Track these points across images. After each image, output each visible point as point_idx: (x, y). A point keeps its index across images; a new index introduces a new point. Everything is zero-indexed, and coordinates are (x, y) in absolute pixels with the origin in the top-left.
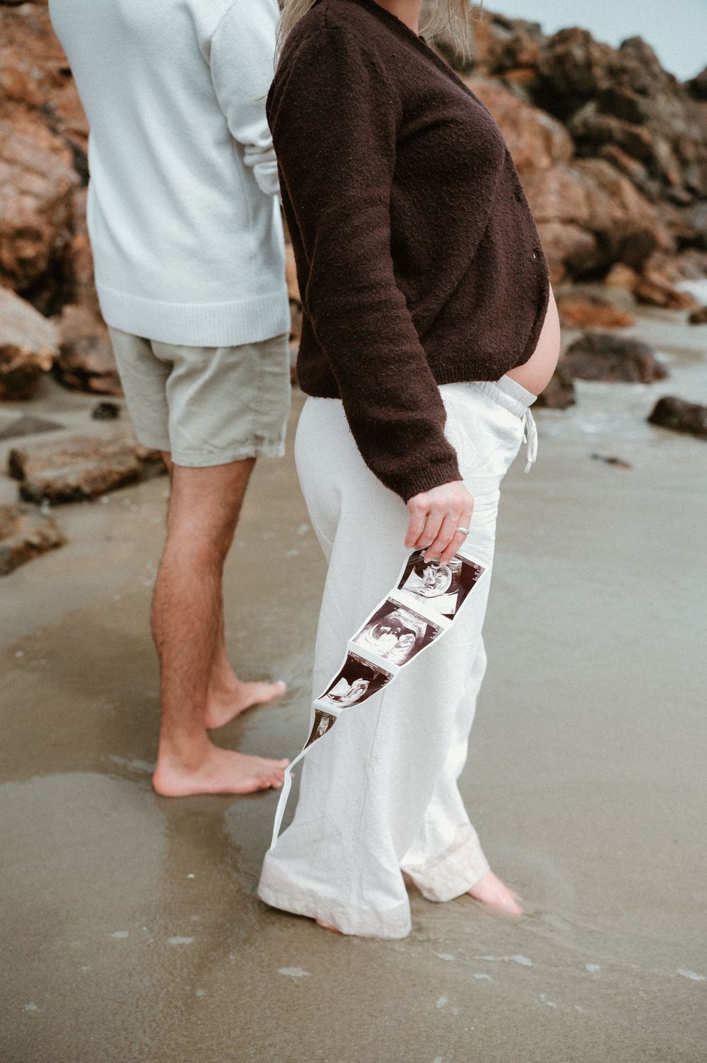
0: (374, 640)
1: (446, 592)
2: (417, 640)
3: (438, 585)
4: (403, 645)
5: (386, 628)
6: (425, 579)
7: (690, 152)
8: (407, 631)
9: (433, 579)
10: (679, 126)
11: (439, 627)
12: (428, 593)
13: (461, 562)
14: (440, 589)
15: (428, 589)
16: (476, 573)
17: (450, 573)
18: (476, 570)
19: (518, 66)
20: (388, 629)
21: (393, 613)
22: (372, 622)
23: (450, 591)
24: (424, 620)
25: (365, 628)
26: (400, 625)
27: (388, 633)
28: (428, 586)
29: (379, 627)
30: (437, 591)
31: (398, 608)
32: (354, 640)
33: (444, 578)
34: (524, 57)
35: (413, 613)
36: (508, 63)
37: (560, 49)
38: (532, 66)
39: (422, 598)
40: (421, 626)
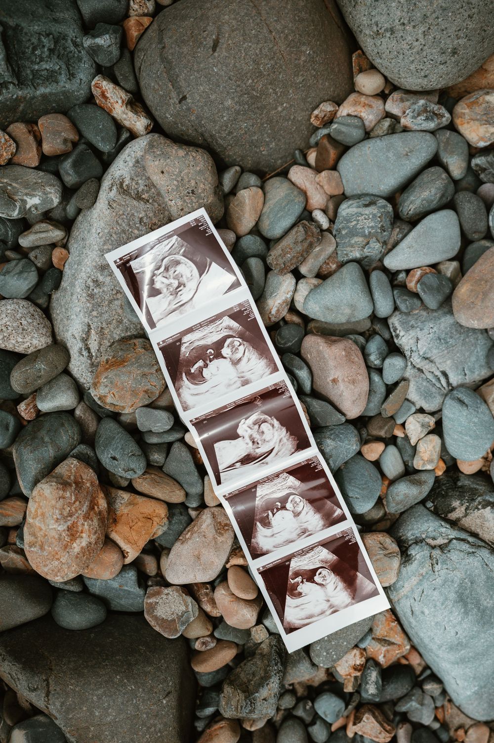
0: (202, 388)
1: (200, 276)
2: (241, 336)
3: (184, 280)
4: (239, 355)
5: (196, 366)
6: (164, 290)
8: (219, 345)
9: (172, 281)
11: (240, 305)
12: (185, 295)
13: (175, 237)
14: (190, 279)
15: (180, 293)
16: (201, 228)
17: (179, 257)
18: (197, 226)
20: (200, 363)
21: (183, 349)
22: (175, 378)
23: (202, 269)
24: (219, 317)
25: (177, 390)
26: (206, 347)
27: (206, 366)
28: (176, 292)
29: (188, 374)
30: (191, 286)
31: (180, 340)
32: (185, 409)
33: (180, 269)
35: (201, 325)
39: (187, 307)
40: (224, 325)
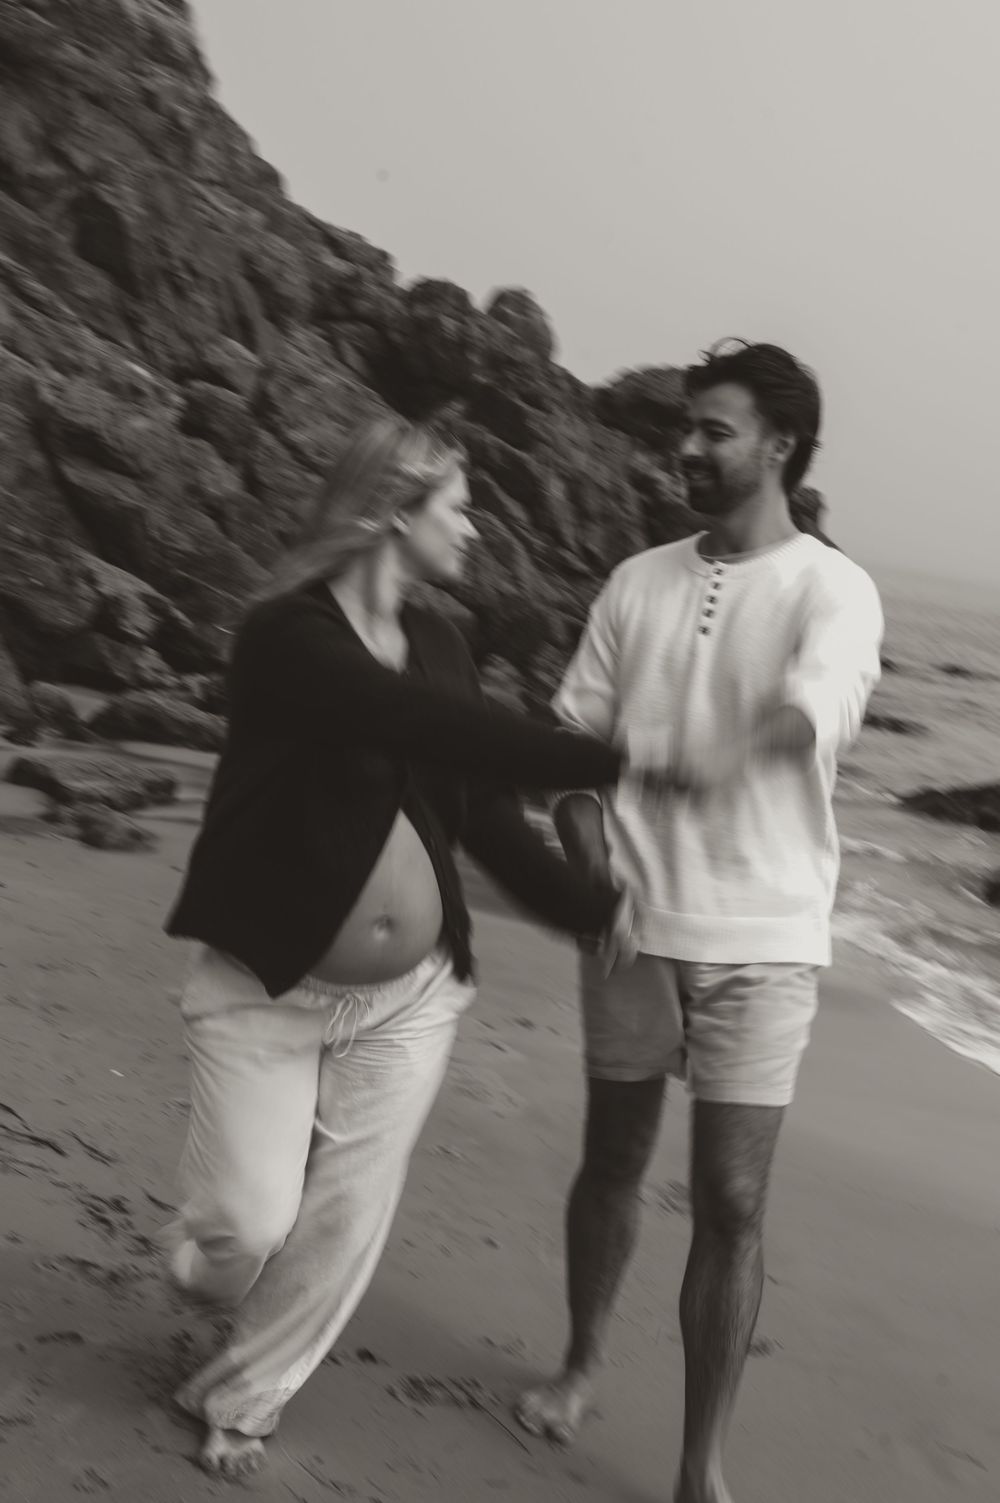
7: (593, 502)
10: (582, 460)
19: (355, 317)
34: (364, 306)
36: (338, 309)
37: (421, 311)
38: (376, 322)
